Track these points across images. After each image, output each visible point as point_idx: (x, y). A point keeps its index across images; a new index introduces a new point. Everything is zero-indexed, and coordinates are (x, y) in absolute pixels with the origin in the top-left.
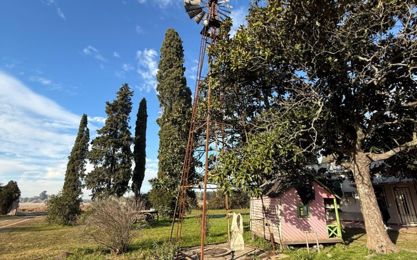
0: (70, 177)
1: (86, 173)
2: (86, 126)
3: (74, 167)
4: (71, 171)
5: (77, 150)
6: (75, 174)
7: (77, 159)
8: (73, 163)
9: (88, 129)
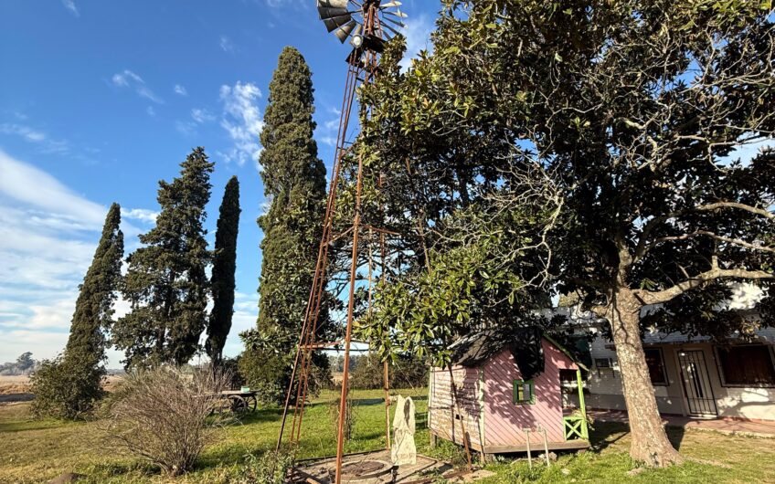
0: (81, 326)
1: (115, 318)
2: (118, 227)
3: (90, 307)
4: (84, 315)
5: (98, 273)
6: (93, 321)
7: (97, 290)
8: (88, 298)
9: (120, 233)
